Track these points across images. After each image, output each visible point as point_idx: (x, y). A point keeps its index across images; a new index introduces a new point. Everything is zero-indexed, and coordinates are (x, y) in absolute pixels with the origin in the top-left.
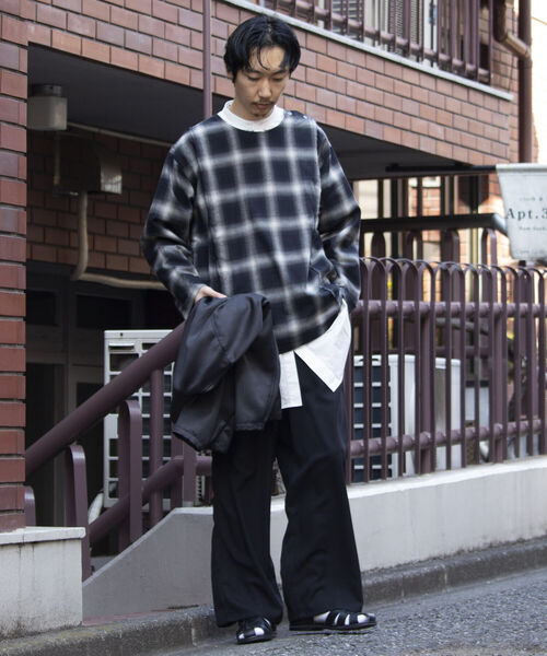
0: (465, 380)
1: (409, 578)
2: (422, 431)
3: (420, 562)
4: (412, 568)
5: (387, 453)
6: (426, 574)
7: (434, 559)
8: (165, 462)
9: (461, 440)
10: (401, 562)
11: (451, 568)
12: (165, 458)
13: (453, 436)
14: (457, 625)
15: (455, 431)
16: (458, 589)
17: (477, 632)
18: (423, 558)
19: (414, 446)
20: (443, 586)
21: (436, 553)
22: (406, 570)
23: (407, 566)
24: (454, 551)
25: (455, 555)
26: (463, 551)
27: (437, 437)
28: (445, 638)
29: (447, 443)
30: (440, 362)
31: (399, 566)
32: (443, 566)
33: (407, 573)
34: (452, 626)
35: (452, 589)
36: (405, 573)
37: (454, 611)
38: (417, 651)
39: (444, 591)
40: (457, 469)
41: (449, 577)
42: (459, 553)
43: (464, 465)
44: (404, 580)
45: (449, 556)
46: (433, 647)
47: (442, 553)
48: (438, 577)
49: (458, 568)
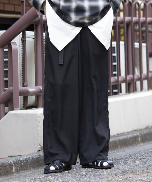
0: (148, 52)
1: (122, 140)
2: (128, 74)
3: (128, 132)
4: (124, 135)
5: (119, 83)
6: (130, 138)
7: (135, 131)
8: (5, 90)
9: (147, 78)
10: (119, 133)
11: (142, 135)
12: (5, 89)
13: (143, 76)
14: (138, 162)
15: (144, 74)
16: (145, 144)
17: (146, 165)
18: (129, 130)
19: (125, 81)
20: (139, 143)
21: (135, 128)
22: (121, 136)
23: (122, 134)
24: (144, 127)
25: (145, 129)
26: (148, 127)
27: (136, 77)
28: (130, 169)
29: (140, 79)
30: (137, 45)
31: (118, 134)
32: (138, 134)
33: (121, 138)
34: (135, 162)
35: (143, 144)
36: (120, 138)
37: (139, 155)
38: (116, 175)
39: (139, 145)
40: (145, 91)
41: (141, 138)
42: (147, 128)
43: (148, 89)
44: (119, 141)
45: (142, 130)
46: (124, 173)
47: (139, 128)
48: (136, 139)
49: (146, 135)
